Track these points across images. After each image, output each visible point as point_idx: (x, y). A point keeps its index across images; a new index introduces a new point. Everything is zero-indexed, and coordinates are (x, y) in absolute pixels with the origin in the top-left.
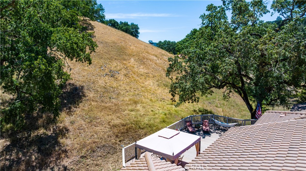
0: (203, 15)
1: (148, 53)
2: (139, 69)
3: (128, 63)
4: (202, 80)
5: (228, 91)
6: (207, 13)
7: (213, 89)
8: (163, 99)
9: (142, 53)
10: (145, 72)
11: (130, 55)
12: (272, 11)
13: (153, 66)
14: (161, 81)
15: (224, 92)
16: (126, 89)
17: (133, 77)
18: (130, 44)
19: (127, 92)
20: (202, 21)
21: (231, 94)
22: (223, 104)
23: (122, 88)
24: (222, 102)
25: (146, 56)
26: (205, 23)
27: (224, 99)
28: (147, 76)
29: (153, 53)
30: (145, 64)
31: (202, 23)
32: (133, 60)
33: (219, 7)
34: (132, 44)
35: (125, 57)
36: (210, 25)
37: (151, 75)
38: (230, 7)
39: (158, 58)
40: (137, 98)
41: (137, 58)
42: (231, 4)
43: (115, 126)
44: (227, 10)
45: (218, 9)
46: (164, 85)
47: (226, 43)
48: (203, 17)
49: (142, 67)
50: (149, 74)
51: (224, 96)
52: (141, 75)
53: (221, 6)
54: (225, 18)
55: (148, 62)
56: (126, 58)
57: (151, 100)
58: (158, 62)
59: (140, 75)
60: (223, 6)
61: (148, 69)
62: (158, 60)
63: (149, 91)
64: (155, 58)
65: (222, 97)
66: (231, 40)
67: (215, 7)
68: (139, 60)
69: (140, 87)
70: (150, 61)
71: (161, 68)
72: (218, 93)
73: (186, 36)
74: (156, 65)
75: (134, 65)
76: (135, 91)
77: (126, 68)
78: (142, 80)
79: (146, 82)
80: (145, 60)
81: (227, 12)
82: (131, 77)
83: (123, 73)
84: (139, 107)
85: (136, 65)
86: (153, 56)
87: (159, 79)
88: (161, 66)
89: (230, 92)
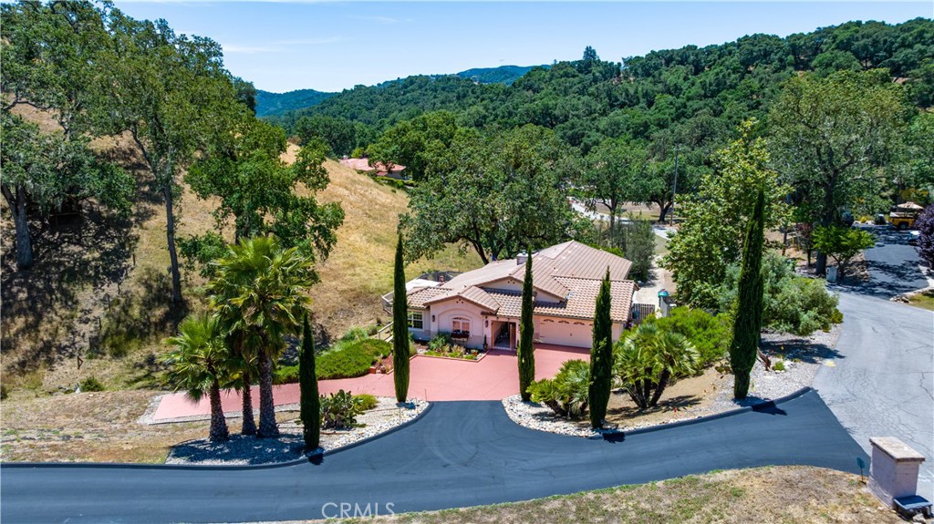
4: (436, 238)
5: (464, 245)
7: (446, 244)
8: (382, 260)
15: (459, 247)
21: (468, 248)
22: (460, 263)
24: (458, 259)
27: (460, 256)
40: (351, 261)
43: (344, 291)
46: (376, 240)
51: (460, 251)
57: (368, 262)
63: (360, 250)
64: (346, 192)
65: (456, 253)
72: (452, 249)
84: (358, 270)
89: (467, 245)
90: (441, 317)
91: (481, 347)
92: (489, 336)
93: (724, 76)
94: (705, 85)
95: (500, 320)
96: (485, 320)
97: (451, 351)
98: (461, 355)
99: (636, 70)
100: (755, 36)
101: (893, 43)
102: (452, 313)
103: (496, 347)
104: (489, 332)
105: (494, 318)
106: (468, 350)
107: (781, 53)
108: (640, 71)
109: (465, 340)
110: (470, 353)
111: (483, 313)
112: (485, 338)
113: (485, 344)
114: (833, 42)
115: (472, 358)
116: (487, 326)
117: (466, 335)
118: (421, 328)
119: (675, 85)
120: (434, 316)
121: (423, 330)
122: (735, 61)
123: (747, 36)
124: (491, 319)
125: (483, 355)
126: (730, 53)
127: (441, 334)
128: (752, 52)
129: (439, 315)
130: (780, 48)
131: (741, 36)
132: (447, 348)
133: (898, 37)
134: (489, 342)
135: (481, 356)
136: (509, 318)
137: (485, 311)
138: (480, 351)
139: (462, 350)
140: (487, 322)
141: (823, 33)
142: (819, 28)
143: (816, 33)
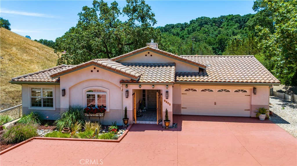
0: (81, 13)
1: (29, 44)
2: (23, 56)
3: (10, 51)
6: (83, 12)
9: (22, 44)
10: (29, 59)
11: (10, 44)
12: (123, 13)
13: (36, 55)
14: (45, 66)
16: (13, 70)
17: (18, 62)
18: (8, 35)
19: (15, 72)
20: (79, 18)
23: (9, 69)
25: (27, 46)
26: (82, 19)
28: (31, 62)
29: (34, 45)
30: (28, 53)
31: (80, 18)
32: (14, 48)
33: (91, 8)
34: (10, 36)
35: (5, 45)
36: (86, 20)
37: (35, 61)
38: (99, 9)
39: (40, 49)
41: (19, 48)
42: (99, 7)
44: (97, 10)
45: (91, 10)
47: (96, 30)
48: (80, 14)
49: (25, 54)
50: (32, 61)
52: (26, 61)
53: (93, 8)
54: (96, 16)
55: (30, 52)
56: (7, 47)
58: (39, 52)
59: (24, 61)
60: (94, 8)
61: (32, 57)
62: (40, 50)
66: (99, 28)
67: (89, 8)
68: (21, 49)
69: (26, 69)
70: (33, 51)
71: (43, 57)
73: (65, 34)
74: (38, 55)
75: (17, 53)
76: (22, 71)
77: (10, 55)
78: (27, 64)
79: (31, 66)
80: (28, 50)
81: (97, 12)
82: (16, 61)
83: (7, 58)
85: (19, 53)
86: (34, 47)
87: (43, 64)
88: (43, 56)
90: (74, 91)
91: (121, 123)
92: (130, 109)
93: (195, 28)
94: (189, 31)
95: (144, 87)
96: (125, 89)
97: (82, 130)
98: (96, 133)
99: (162, 30)
100: (202, 17)
101: (245, 20)
102: (85, 85)
103: (138, 122)
104: (129, 104)
105: (136, 87)
106: (104, 127)
107: (211, 22)
108: (163, 30)
109: (101, 115)
110: (107, 130)
111: (122, 82)
112: (126, 111)
113: (126, 118)
114: (227, 20)
115: (111, 137)
116: (127, 97)
117: (102, 109)
118: (52, 106)
119: (177, 32)
120: (64, 90)
121: (54, 109)
122: (196, 25)
123: (199, 18)
124: (133, 87)
125: (124, 132)
126: (194, 23)
127: (72, 110)
128: (202, 22)
129: (70, 89)
130: (210, 21)
131: (197, 18)
132: (78, 127)
133: (246, 18)
134: (130, 116)
135: (121, 133)
136: (153, 84)
137: (125, 78)
138: (120, 128)
139: (97, 127)
140: (127, 91)
141: (223, 17)
142: (221, 16)
143: (220, 17)
